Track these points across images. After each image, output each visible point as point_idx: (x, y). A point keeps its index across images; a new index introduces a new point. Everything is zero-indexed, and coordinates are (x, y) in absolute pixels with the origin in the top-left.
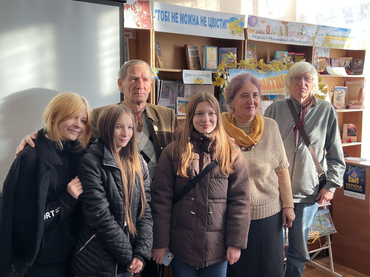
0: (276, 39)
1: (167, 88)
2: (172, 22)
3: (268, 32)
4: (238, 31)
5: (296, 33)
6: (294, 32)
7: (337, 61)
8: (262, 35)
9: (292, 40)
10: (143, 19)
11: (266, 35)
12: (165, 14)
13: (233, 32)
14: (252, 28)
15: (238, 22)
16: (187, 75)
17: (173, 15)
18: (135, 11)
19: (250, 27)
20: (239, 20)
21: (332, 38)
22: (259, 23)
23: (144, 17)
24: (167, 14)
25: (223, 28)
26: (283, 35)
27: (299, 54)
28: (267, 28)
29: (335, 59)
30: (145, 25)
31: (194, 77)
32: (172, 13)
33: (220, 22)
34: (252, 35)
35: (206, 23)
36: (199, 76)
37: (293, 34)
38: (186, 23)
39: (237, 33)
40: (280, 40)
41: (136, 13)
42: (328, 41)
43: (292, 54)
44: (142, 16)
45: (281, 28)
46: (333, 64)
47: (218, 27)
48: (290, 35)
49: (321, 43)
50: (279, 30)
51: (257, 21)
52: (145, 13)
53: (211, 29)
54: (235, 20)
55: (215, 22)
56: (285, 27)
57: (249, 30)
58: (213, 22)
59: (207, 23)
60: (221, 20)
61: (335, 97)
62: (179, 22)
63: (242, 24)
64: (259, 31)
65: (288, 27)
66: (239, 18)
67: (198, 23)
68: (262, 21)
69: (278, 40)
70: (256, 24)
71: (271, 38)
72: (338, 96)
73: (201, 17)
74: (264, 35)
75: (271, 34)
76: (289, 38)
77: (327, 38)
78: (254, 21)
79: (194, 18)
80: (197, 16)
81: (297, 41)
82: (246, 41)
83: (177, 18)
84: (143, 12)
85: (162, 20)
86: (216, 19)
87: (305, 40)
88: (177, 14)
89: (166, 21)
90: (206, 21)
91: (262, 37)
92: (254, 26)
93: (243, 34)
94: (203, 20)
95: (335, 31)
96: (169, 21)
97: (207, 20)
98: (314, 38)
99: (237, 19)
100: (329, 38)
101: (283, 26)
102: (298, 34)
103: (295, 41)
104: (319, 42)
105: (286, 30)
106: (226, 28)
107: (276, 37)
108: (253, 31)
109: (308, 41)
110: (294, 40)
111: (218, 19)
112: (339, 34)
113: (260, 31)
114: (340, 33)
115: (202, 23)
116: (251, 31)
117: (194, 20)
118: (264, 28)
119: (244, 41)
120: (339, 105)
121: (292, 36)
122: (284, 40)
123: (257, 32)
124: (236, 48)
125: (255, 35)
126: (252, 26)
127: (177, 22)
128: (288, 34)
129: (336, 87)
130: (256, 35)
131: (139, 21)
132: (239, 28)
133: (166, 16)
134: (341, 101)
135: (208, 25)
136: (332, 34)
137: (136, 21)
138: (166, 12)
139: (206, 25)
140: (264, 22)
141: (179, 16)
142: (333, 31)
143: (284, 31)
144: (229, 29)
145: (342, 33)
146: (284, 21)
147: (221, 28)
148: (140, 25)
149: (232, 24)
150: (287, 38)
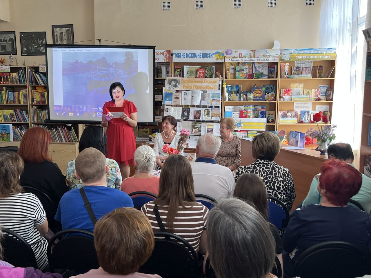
2: (182, 57)
3: (240, 57)
5: (261, 55)
9: (259, 59)
10: (167, 58)
13: (217, 59)
18: (164, 55)
19: (227, 56)
20: (221, 52)
21: (296, 55)
24: (180, 55)
25: (211, 57)
26: (251, 57)
28: (240, 55)
30: (168, 60)
32: (182, 53)
34: (229, 59)
37: (259, 56)
38: (189, 57)
39: (220, 59)
42: (294, 57)
45: (250, 54)
48: (257, 57)
50: (249, 55)
51: (232, 52)
53: (204, 58)
54: (219, 53)
58: (205, 55)
59: (201, 56)
60: (210, 54)
62: (186, 57)
63: (223, 54)
65: (255, 53)
67: (196, 56)
68: (235, 52)
69: (249, 60)
70: (231, 53)
71: (243, 60)
73: (198, 53)
74: (237, 59)
75: (243, 58)
81: (263, 60)
84: (167, 55)
85: (177, 57)
87: (271, 58)
89: (179, 57)
93: (223, 60)
98: (279, 57)
101: (252, 53)
102: (263, 56)
105: (254, 55)
106: (213, 58)
107: (246, 59)
108: (230, 57)
109: (274, 59)
110: (261, 59)
111: (208, 54)
112: (303, 52)
113: (235, 57)
114: (305, 52)
115: (199, 56)
117: (194, 55)
118: (237, 55)
119: (224, 63)
122: (252, 60)
123: (233, 58)
126: (229, 55)
127: (185, 57)
128: (255, 57)
130: (231, 59)
132: (221, 57)
133: (179, 55)
135: (202, 57)
136: (296, 53)
137: (164, 59)
140: (237, 52)
141: (186, 55)
143: (252, 55)
144: (215, 57)
145: (307, 51)
146: (253, 50)
148: (166, 61)
149: (217, 55)
150: (255, 58)
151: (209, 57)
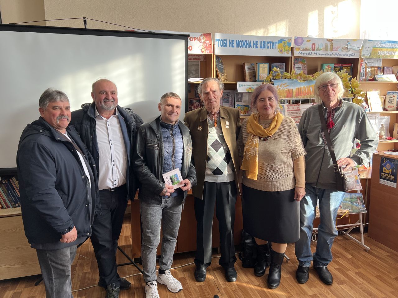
0: (321, 54)
1: (228, 95)
2: (229, 47)
3: (313, 49)
4: (286, 50)
5: (341, 48)
6: (338, 48)
7: (391, 69)
8: (308, 52)
10: (206, 47)
11: (312, 51)
12: (224, 42)
13: (281, 51)
14: (298, 46)
15: (286, 43)
16: (241, 86)
17: (230, 42)
18: (200, 42)
19: (296, 46)
20: (287, 41)
21: (379, 50)
22: (305, 42)
23: (207, 45)
25: (272, 48)
26: (328, 51)
27: (346, 65)
28: (313, 46)
29: (387, 68)
30: (208, 51)
31: (247, 87)
32: (229, 40)
33: (270, 44)
34: (298, 52)
35: (257, 46)
36: (251, 86)
37: (338, 49)
38: (241, 47)
39: (285, 51)
40: (326, 55)
41: (201, 43)
42: (376, 53)
43: (339, 65)
44: (206, 45)
45: (326, 45)
46: (386, 72)
47: (268, 48)
48: (335, 50)
49: (368, 54)
50: (324, 46)
51: (303, 41)
52: (208, 42)
53: (262, 49)
54: (283, 42)
55: (265, 45)
56: (330, 43)
57: (296, 49)
58: (264, 45)
59: (259, 46)
60: (271, 42)
61: (387, 100)
62: (235, 46)
63: (290, 44)
64: (305, 49)
65: (333, 43)
66: (286, 40)
67: (250, 46)
68: (308, 40)
69: (323, 54)
70: (302, 43)
71: (317, 54)
72: (390, 99)
73: (253, 41)
75: (316, 50)
76: (334, 52)
77: (375, 50)
78: (300, 41)
79: (247, 42)
80: (250, 41)
81: (342, 55)
82: (293, 57)
83: (233, 43)
84: (206, 42)
85: (222, 46)
86: (266, 42)
87: (350, 53)
88: (233, 41)
89: (224, 46)
90: (257, 44)
91: (307, 53)
92: (301, 45)
93: (290, 52)
94: (255, 44)
95: (382, 43)
96: (227, 47)
97: (259, 43)
98: (360, 51)
99: (285, 41)
100: (377, 50)
101: (329, 43)
102: (343, 48)
103: (340, 55)
104: (365, 54)
105: (331, 46)
106: (275, 48)
107: (321, 52)
108: (299, 49)
109: (354, 54)
111: (268, 42)
112: (387, 46)
114: (389, 45)
115: (254, 46)
116: (297, 49)
117: (247, 44)
118: (309, 46)
119: (292, 57)
120: (391, 107)
121: (337, 51)
122: (329, 55)
123: (303, 50)
124: (285, 63)
125: (301, 52)
127: (233, 47)
128: (333, 49)
129: (388, 92)
131: (203, 48)
132: (287, 48)
134: (393, 103)
136: (380, 46)
137: (201, 49)
138: (225, 40)
139: (257, 47)
140: (310, 41)
141: (235, 42)
142: (381, 44)
143: (329, 47)
144: (278, 49)
145: (390, 45)
146: (329, 39)
147: (270, 48)
148: (204, 51)
149: (281, 45)
150: (333, 52)
151: (270, 47)
